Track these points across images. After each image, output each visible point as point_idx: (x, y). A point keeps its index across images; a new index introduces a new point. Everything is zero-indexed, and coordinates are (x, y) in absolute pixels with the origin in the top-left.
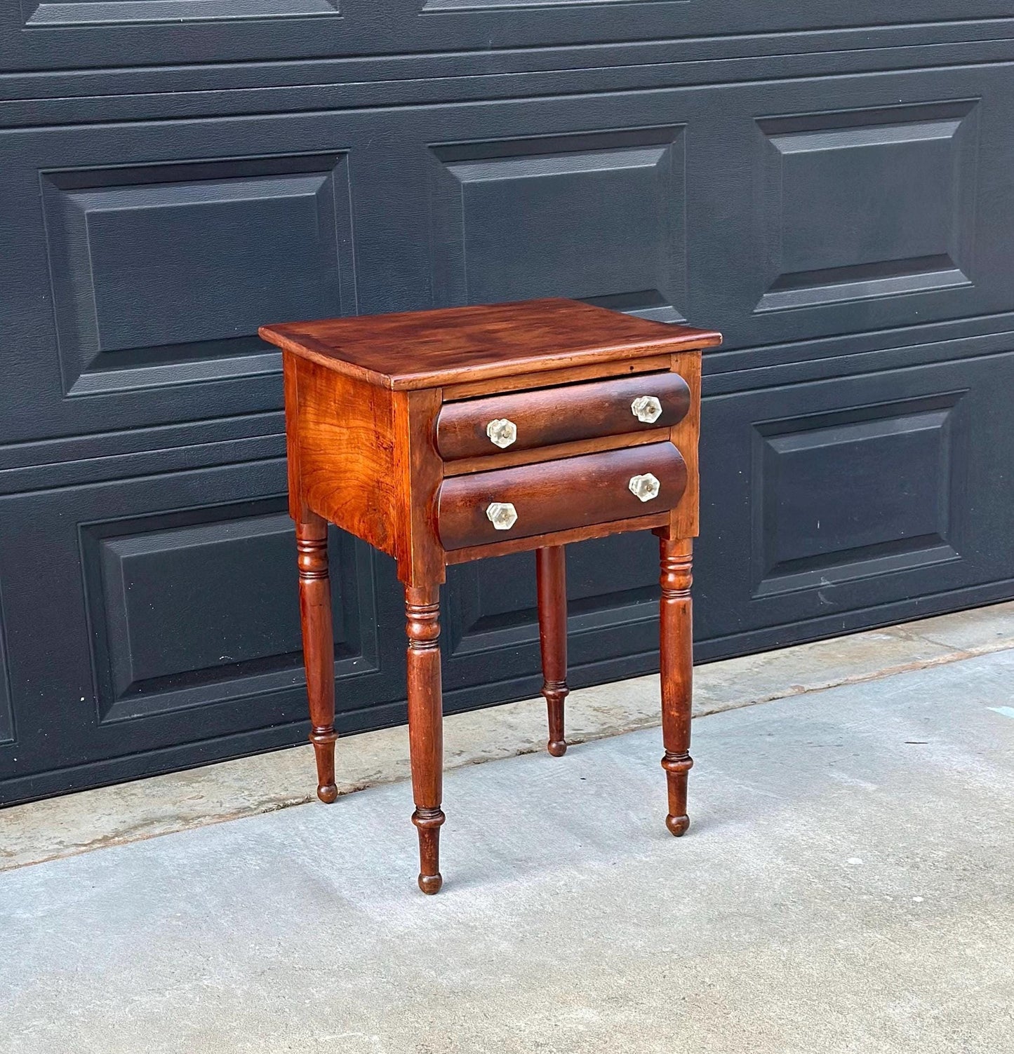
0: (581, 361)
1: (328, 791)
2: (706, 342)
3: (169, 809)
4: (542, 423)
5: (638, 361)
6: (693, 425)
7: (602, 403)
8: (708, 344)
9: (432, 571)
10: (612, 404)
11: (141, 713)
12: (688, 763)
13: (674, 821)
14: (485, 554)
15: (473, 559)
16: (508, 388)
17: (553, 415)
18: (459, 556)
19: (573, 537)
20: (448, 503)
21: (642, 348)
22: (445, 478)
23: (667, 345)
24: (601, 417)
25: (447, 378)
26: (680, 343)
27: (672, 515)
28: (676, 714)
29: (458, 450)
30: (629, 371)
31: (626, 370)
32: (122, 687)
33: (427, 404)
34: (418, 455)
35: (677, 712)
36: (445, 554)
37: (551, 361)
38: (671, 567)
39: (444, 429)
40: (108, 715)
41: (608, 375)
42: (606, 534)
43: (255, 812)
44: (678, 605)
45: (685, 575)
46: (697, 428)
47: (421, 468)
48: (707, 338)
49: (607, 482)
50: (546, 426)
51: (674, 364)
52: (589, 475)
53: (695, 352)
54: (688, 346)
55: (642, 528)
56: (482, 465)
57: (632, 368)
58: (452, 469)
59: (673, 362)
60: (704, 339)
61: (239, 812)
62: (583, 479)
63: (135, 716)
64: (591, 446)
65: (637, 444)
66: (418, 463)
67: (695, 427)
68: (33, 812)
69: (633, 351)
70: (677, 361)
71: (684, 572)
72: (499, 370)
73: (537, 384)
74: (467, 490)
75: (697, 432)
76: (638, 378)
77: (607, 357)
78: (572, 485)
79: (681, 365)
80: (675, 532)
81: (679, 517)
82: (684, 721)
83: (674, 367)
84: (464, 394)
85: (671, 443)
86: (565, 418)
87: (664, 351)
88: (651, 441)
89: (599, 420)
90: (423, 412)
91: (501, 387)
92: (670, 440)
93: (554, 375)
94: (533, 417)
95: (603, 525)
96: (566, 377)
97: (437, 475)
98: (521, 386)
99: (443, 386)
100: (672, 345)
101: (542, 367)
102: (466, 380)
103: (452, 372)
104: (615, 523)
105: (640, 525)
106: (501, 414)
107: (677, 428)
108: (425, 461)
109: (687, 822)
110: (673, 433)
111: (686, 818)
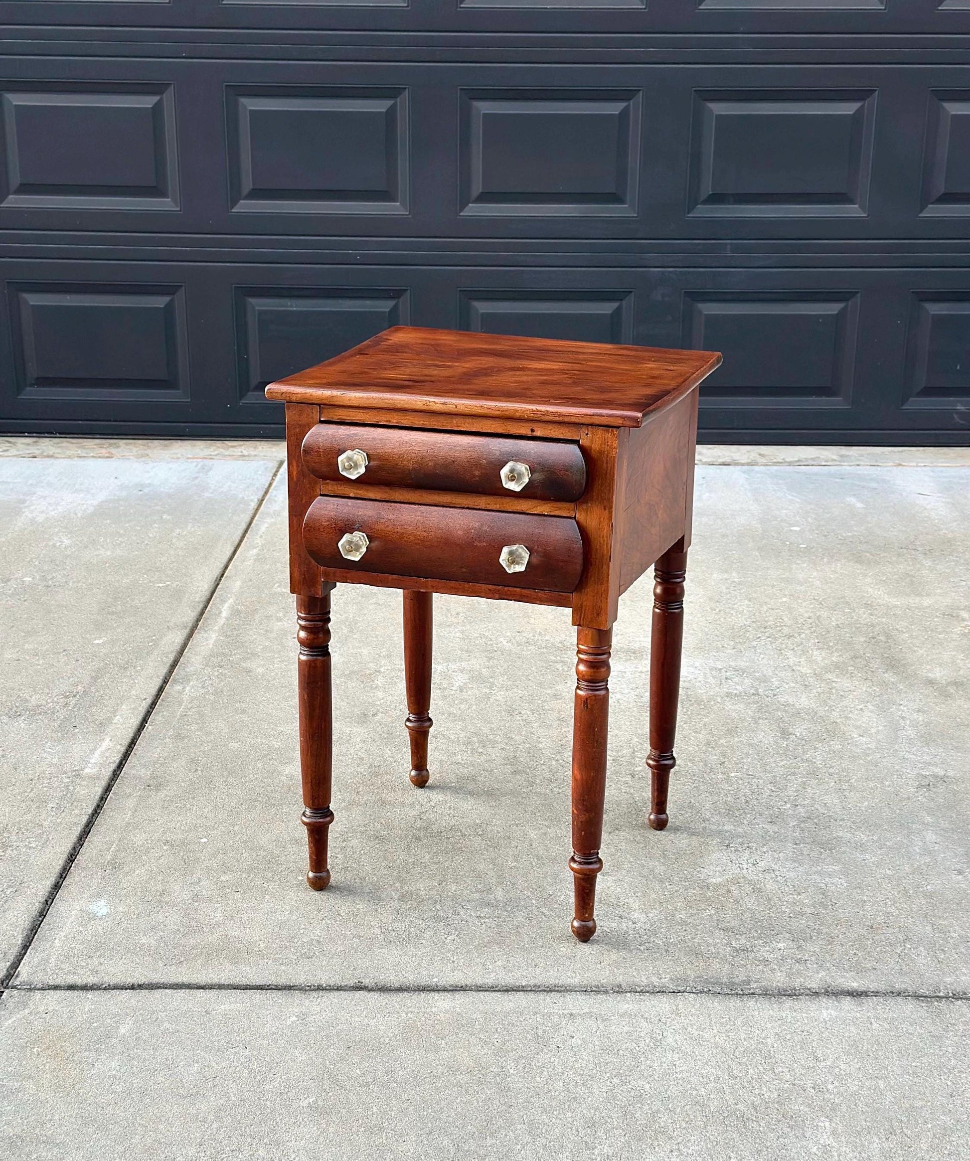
0: (467, 411)
2: (620, 421)
4: (410, 465)
5: (540, 425)
6: (605, 509)
7: (481, 459)
9: (308, 581)
16: (390, 422)
17: (423, 458)
18: (334, 574)
21: (540, 411)
22: (321, 495)
23: (569, 415)
25: (319, 396)
26: (586, 415)
27: (575, 599)
28: (576, 811)
30: (529, 433)
31: (524, 430)
33: (304, 420)
34: (295, 466)
35: (576, 809)
36: (322, 569)
37: (433, 404)
38: (581, 656)
39: (309, 449)
41: (504, 432)
44: (581, 697)
45: (592, 667)
46: (610, 512)
47: (298, 480)
48: (622, 417)
49: (488, 542)
51: (584, 438)
52: (467, 531)
53: (610, 430)
54: (597, 420)
56: (361, 492)
57: (533, 431)
58: (329, 488)
59: (583, 435)
60: (617, 416)
62: (460, 532)
64: (482, 501)
65: (535, 513)
66: (295, 473)
67: (607, 511)
69: (529, 412)
70: (587, 434)
72: (376, 401)
73: (423, 424)
74: (337, 512)
76: (531, 442)
77: (498, 413)
78: (447, 539)
79: (592, 440)
80: (578, 617)
81: (584, 603)
82: (582, 822)
83: (584, 441)
84: (344, 417)
85: (574, 521)
86: (435, 465)
87: (566, 419)
88: (552, 514)
89: (475, 476)
90: (300, 425)
91: (383, 419)
92: (575, 518)
93: (442, 419)
94: (401, 457)
95: (491, 587)
96: (454, 424)
97: (313, 489)
98: (405, 423)
99: (319, 405)
100: (575, 415)
101: (424, 408)
102: (341, 403)
103: (328, 393)
104: (506, 588)
105: (536, 599)
106: (369, 445)
107: (584, 507)
108: (302, 474)
109: (594, 930)
110: (580, 512)
111: (590, 924)
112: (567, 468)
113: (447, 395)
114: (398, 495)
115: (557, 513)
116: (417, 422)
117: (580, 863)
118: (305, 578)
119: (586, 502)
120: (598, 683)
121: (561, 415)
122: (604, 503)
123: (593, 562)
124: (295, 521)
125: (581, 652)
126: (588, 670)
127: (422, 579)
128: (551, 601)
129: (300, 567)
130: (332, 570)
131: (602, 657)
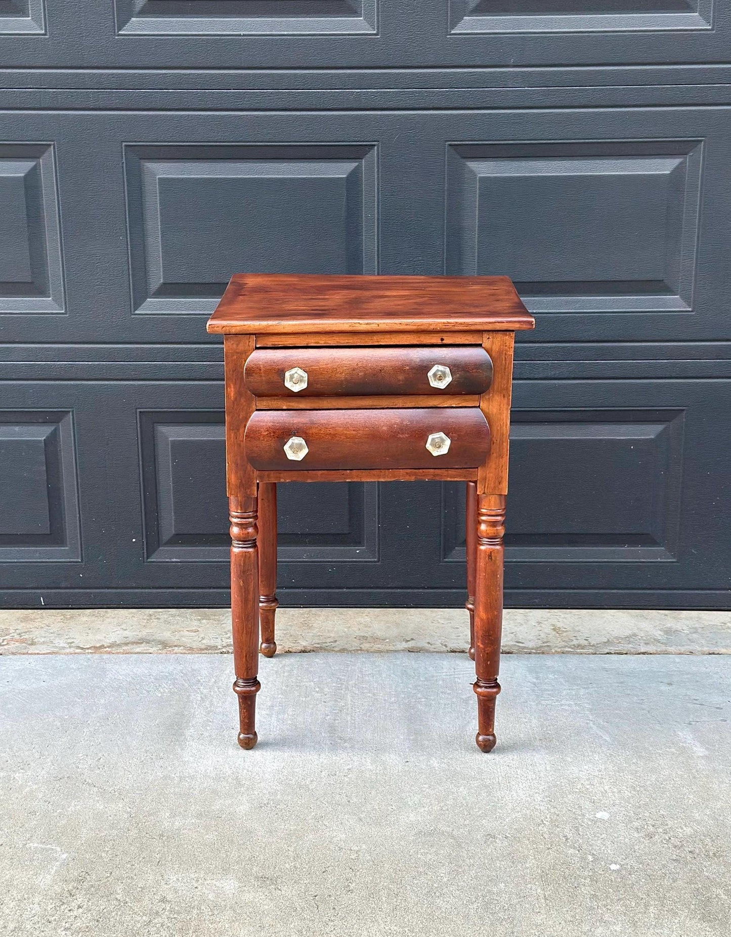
0: (387, 328)
1: (266, 648)
2: (517, 326)
3: (166, 635)
4: (343, 376)
5: (449, 334)
6: (504, 397)
7: (403, 366)
8: (520, 327)
9: (244, 484)
10: (412, 368)
11: (179, 559)
12: (495, 690)
13: (481, 738)
14: (294, 479)
15: (282, 480)
16: (318, 343)
17: (354, 370)
18: (268, 476)
19: (379, 477)
20: (254, 431)
21: (450, 323)
22: (257, 410)
23: (475, 324)
24: (401, 377)
25: (257, 328)
26: (490, 323)
27: (480, 473)
28: (481, 646)
29: (264, 388)
30: (439, 342)
31: (436, 340)
32: (165, 537)
33: (241, 347)
35: (482, 644)
36: (256, 473)
37: (358, 325)
38: (483, 518)
39: (250, 371)
40: (154, 555)
41: (418, 343)
42: (413, 479)
43: (217, 651)
44: (485, 551)
45: (495, 526)
46: (508, 399)
47: (236, 399)
48: (519, 322)
49: (408, 435)
50: (346, 379)
51: (486, 341)
52: (391, 427)
53: (508, 333)
54: (499, 326)
55: (449, 479)
56: (291, 404)
57: (442, 340)
58: (264, 404)
59: (485, 339)
60: (515, 322)
61: (206, 649)
62: (385, 428)
63: (174, 560)
64: (400, 401)
65: (446, 406)
66: (232, 394)
67: (506, 398)
68: (85, 616)
69: (440, 325)
70: (489, 338)
71: (493, 524)
72: (308, 327)
73: (348, 343)
74: (274, 422)
75: (508, 404)
76: (444, 349)
77: (415, 328)
78: (373, 434)
79: (493, 343)
80: (483, 487)
81: (488, 475)
82: (486, 654)
83: (487, 344)
84: (276, 343)
85: (479, 409)
86: (365, 374)
87: (473, 328)
88: (460, 405)
89: (399, 380)
90: (237, 353)
91: (312, 341)
92: (481, 407)
93: (363, 336)
94: (334, 370)
95: (409, 471)
96: (376, 340)
97: (249, 406)
98: (332, 343)
99: (256, 334)
100: (480, 324)
101: (351, 329)
102: (276, 331)
103: (264, 323)
104: (421, 470)
105: (447, 476)
106: (305, 364)
107: (487, 397)
108: (239, 394)
109: (494, 742)
110: (483, 400)
111: (491, 738)
112: (479, 366)
114: (325, 403)
115: (464, 404)
116: (342, 341)
117: (486, 687)
118: (241, 482)
119: (489, 394)
120: (495, 538)
121: (468, 324)
122: (503, 392)
123: (495, 441)
124: (232, 435)
125: (483, 515)
126: (491, 528)
127: (348, 471)
128: (460, 476)
129: (236, 472)
130: (267, 473)
131: (499, 518)
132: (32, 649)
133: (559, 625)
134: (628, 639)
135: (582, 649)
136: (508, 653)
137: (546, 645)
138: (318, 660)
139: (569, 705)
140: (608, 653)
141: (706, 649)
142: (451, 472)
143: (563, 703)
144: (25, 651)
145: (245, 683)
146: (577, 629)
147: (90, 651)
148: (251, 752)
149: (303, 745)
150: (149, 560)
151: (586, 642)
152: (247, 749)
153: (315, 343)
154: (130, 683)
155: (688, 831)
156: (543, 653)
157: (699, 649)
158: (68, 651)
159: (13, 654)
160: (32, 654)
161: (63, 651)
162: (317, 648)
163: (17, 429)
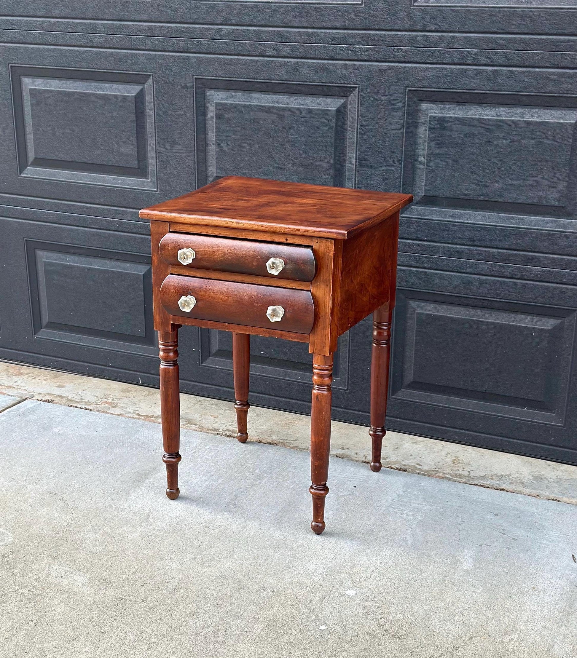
0: (250, 227)
1: (240, 436)
2: (335, 236)
4: (218, 258)
5: (290, 237)
6: (327, 286)
7: (257, 255)
8: (336, 237)
9: (165, 323)
10: (262, 258)
12: (323, 492)
14: (194, 324)
15: (187, 324)
16: (208, 233)
17: (225, 254)
18: (179, 320)
20: (166, 289)
21: (290, 229)
22: (170, 274)
23: (307, 231)
24: (255, 264)
25: (169, 217)
26: (316, 231)
27: (311, 338)
30: (285, 241)
31: (283, 240)
32: (213, 350)
33: (160, 230)
34: (156, 257)
35: (313, 459)
36: (172, 317)
37: (231, 223)
38: (315, 371)
39: (163, 248)
40: (206, 361)
41: (271, 240)
42: (267, 335)
44: (314, 394)
45: (323, 378)
46: (330, 288)
47: (158, 265)
48: (336, 233)
49: (261, 304)
50: (220, 260)
52: (250, 297)
53: (330, 240)
54: (322, 235)
55: (291, 339)
56: (192, 273)
57: (287, 240)
58: (175, 270)
59: (315, 243)
60: (333, 233)
61: (211, 430)
62: (246, 298)
63: (218, 367)
64: (259, 280)
65: (289, 287)
66: (156, 261)
69: (284, 229)
70: (317, 242)
71: (320, 376)
72: (200, 221)
73: (226, 235)
74: (179, 284)
75: (330, 291)
76: (286, 246)
77: (268, 229)
78: (239, 301)
79: (320, 246)
80: (313, 348)
81: (316, 341)
82: (316, 466)
83: (316, 246)
84: (183, 230)
85: (310, 293)
86: (232, 258)
87: (305, 234)
88: (298, 288)
89: (254, 265)
90: (159, 234)
91: (204, 231)
92: (310, 291)
93: (236, 231)
94: (213, 253)
95: (265, 329)
96: (243, 235)
97: (166, 271)
98: (216, 234)
99: (169, 222)
100: (311, 231)
101: (226, 225)
102: (180, 221)
103: (173, 215)
104: (273, 331)
105: (290, 337)
106: (196, 246)
107: (316, 285)
108: (160, 262)
109: (323, 527)
110: (313, 287)
111: (320, 525)
112: (305, 262)
113: (240, 218)
114: (213, 275)
115: (300, 288)
116: (223, 233)
117: (315, 489)
118: (162, 321)
119: (316, 282)
120: (324, 386)
121: (302, 231)
122: (326, 282)
123: (321, 317)
124: (156, 288)
125: (315, 369)
126: (318, 379)
127: (227, 324)
128: (298, 338)
129: (159, 315)
130: (177, 317)
131: (326, 372)
132: (112, 411)
133: (461, 457)
134: (500, 478)
135: (460, 478)
136: (403, 471)
137: (436, 470)
138: (271, 451)
139: (407, 515)
140: (474, 485)
141: (553, 496)
142: (292, 334)
143: (404, 512)
144: (106, 410)
145: (168, 455)
146: (471, 463)
147: (143, 418)
148: (172, 501)
149: (208, 504)
150: (203, 364)
151: (468, 473)
152: (171, 499)
153: (206, 232)
154: (143, 442)
155: (400, 616)
156: (429, 476)
157: (547, 494)
158: (131, 415)
159: (98, 411)
160: (108, 413)
161: (127, 415)
162: (280, 442)
163: (128, 265)
